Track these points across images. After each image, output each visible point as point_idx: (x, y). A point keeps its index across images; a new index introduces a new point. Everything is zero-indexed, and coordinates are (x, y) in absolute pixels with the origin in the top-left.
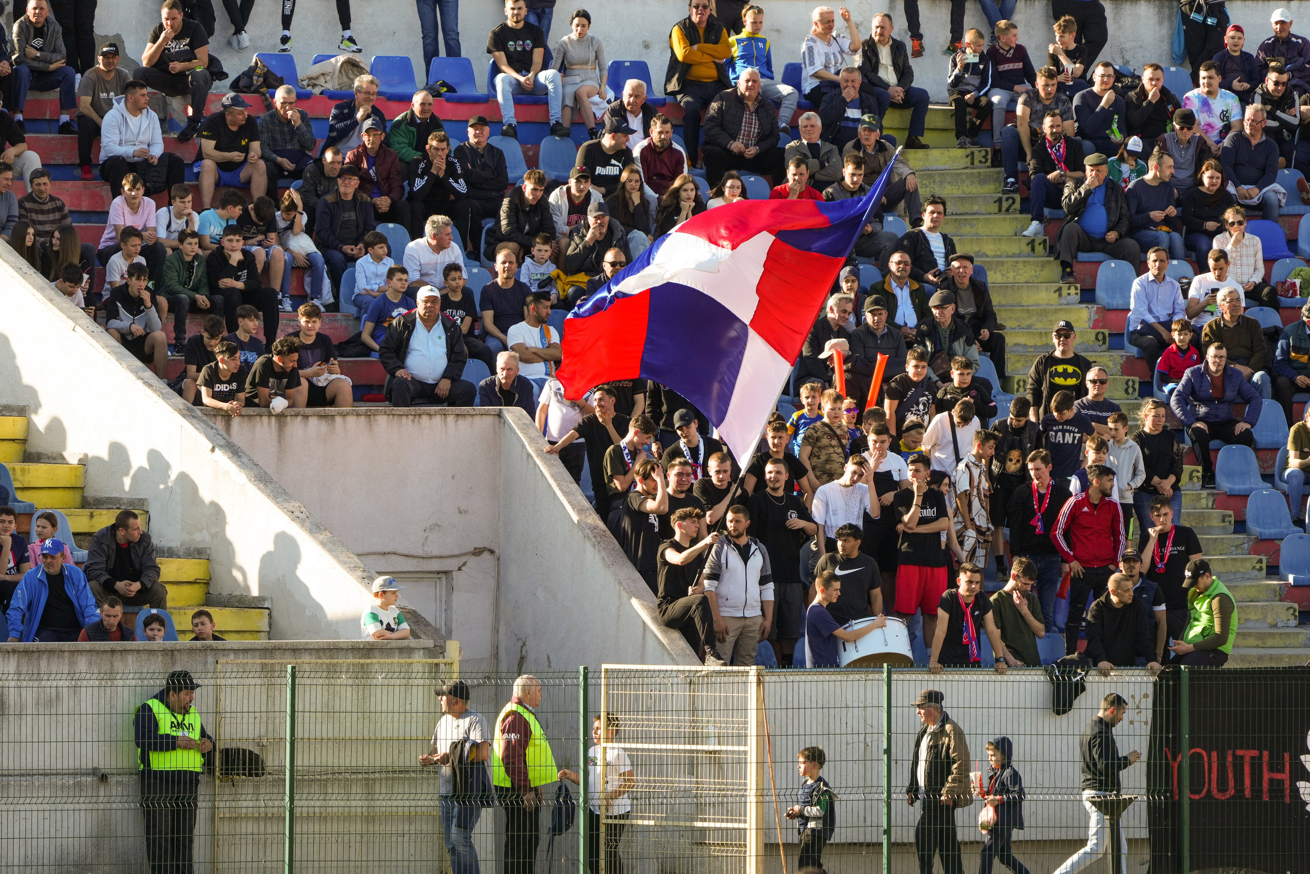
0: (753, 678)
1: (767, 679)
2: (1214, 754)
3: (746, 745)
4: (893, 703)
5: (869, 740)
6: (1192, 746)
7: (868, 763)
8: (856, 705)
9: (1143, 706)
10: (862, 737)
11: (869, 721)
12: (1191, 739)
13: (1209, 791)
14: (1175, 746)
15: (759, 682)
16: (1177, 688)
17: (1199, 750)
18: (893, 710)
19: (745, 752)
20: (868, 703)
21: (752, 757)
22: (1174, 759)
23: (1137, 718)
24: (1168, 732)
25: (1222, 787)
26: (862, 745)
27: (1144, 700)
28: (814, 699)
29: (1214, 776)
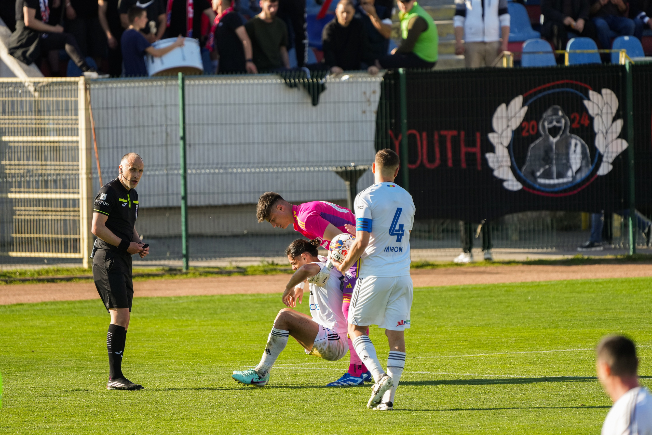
0: (81, 86)
1: (92, 86)
2: (424, 135)
3: (78, 135)
4: (187, 102)
5: (169, 130)
6: (409, 128)
7: (169, 148)
8: (159, 104)
9: (372, 99)
10: (164, 128)
11: (169, 116)
12: (408, 122)
13: (422, 162)
14: (397, 130)
15: (86, 89)
16: (397, 85)
17: (414, 132)
18: (187, 108)
19: (77, 142)
20: (168, 102)
21: (82, 146)
22: (397, 137)
23: (368, 109)
24: (391, 118)
25: (431, 159)
26: (164, 135)
27: (372, 96)
28: (127, 101)
29: (425, 150)
